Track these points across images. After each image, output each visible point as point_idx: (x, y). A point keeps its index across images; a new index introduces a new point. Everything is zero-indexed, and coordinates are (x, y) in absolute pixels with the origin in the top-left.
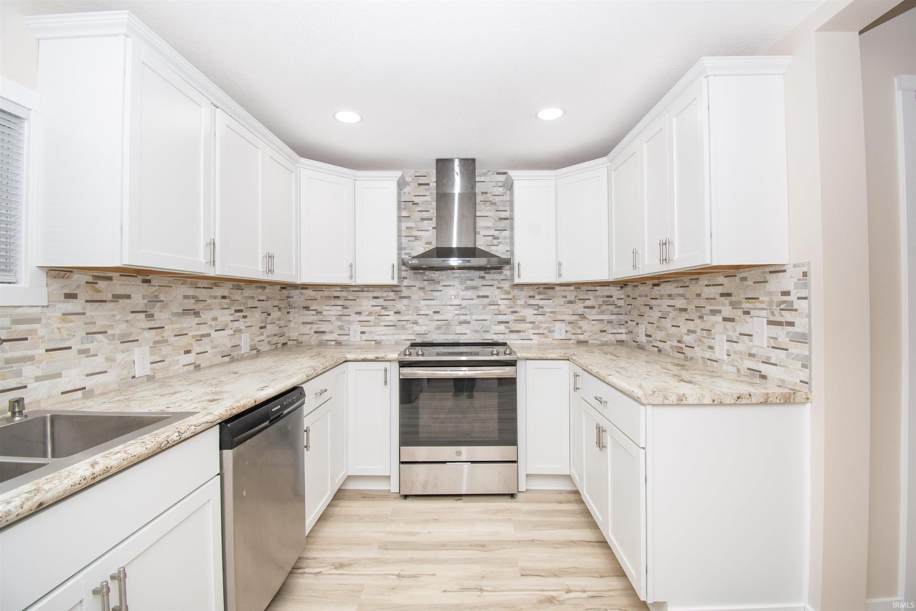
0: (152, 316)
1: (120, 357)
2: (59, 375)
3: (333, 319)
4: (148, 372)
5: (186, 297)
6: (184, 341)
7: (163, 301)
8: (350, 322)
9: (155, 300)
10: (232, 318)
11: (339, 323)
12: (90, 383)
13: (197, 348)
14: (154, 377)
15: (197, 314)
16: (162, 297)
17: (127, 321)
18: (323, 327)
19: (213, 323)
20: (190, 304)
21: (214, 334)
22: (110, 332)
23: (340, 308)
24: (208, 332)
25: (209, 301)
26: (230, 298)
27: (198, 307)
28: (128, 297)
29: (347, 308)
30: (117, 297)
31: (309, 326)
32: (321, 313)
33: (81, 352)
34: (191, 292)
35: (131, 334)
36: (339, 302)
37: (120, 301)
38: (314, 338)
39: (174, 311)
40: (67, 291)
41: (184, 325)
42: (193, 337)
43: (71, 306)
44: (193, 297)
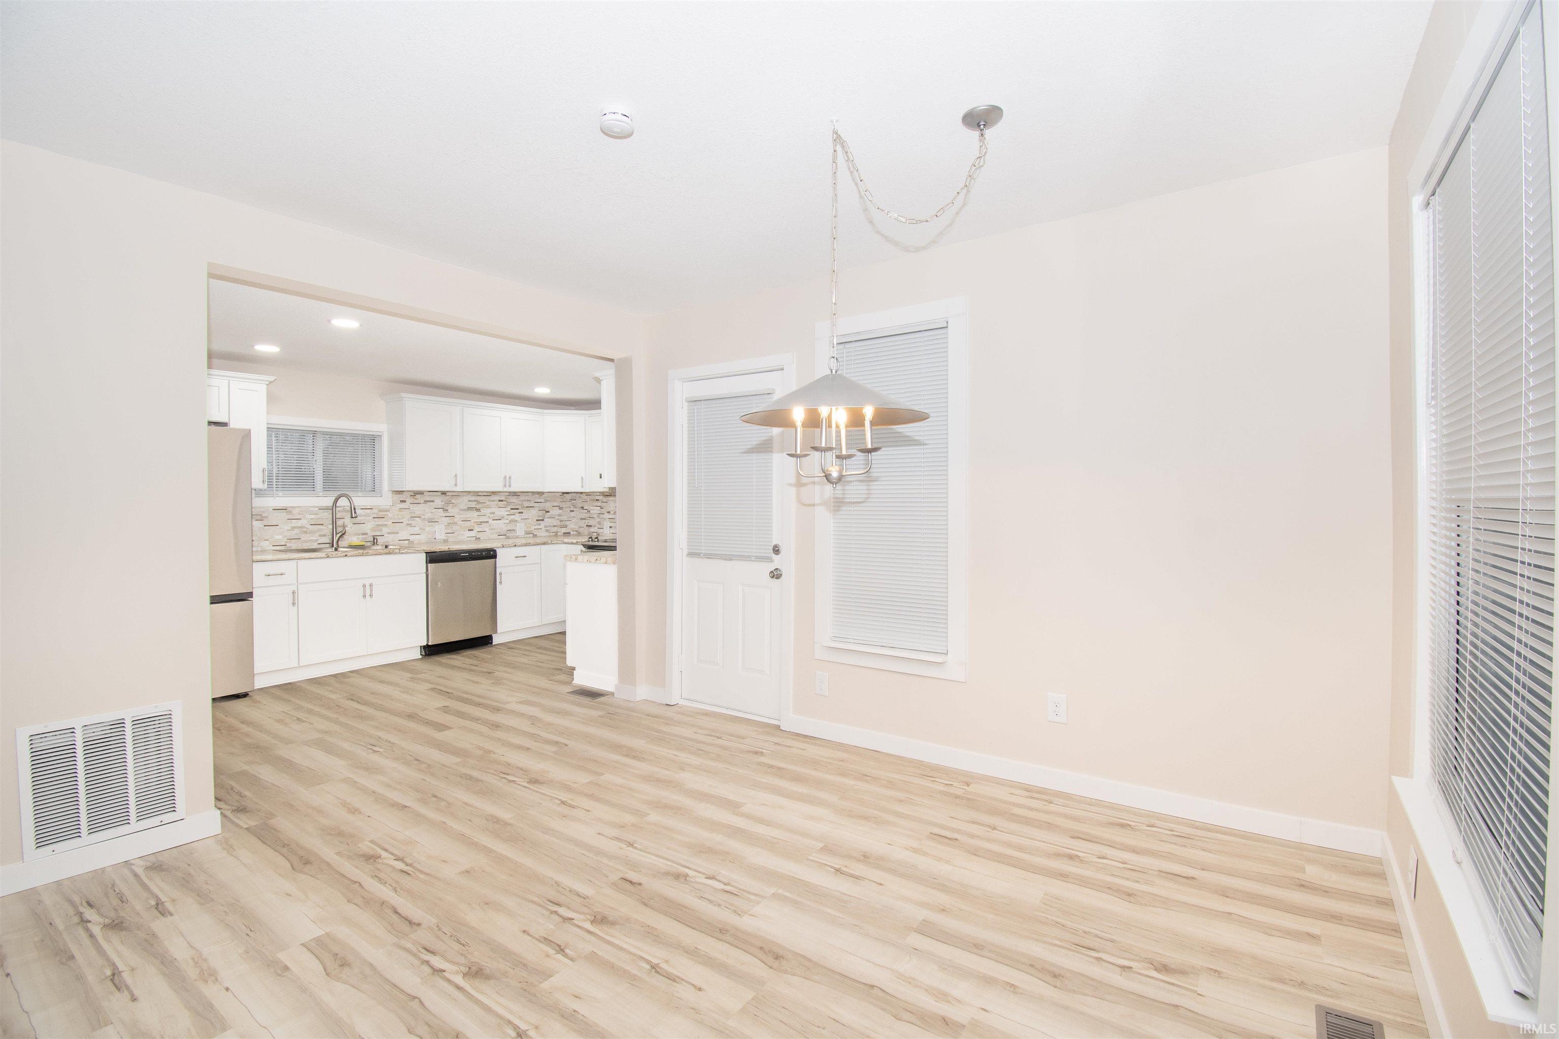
0: (447, 510)
1: (427, 529)
2: (398, 533)
3: (595, 516)
4: (444, 537)
5: (469, 501)
6: (468, 524)
7: (454, 503)
8: (604, 519)
9: (449, 503)
10: (508, 513)
11: (598, 520)
12: (412, 538)
13: (477, 529)
14: (447, 540)
15: (478, 510)
16: (453, 501)
17: (432, 513)
18: (591, 522)
19: (491, 516)
20: (473, 505)
21: (491, 521)
22: (422, 517)
23: (599, 508)
24: (487, 520)
25: (488, 503)
26: (506, 501)
27: (477, 507)
28: (433, 501)
29: (602, 508)
30: (426, 502)
31: (584, 521)
32: (589, 511)
33: (407, 524)
34: (473, 498)
35: (434, 519)
36: (599, 504)
37: (428, 503)
38: (586, 530)
39: (462, 508)
40: (401, 499)
41: (468, 516)
42: (475, 522)
43: (403, 505)
44: (475, 501)
